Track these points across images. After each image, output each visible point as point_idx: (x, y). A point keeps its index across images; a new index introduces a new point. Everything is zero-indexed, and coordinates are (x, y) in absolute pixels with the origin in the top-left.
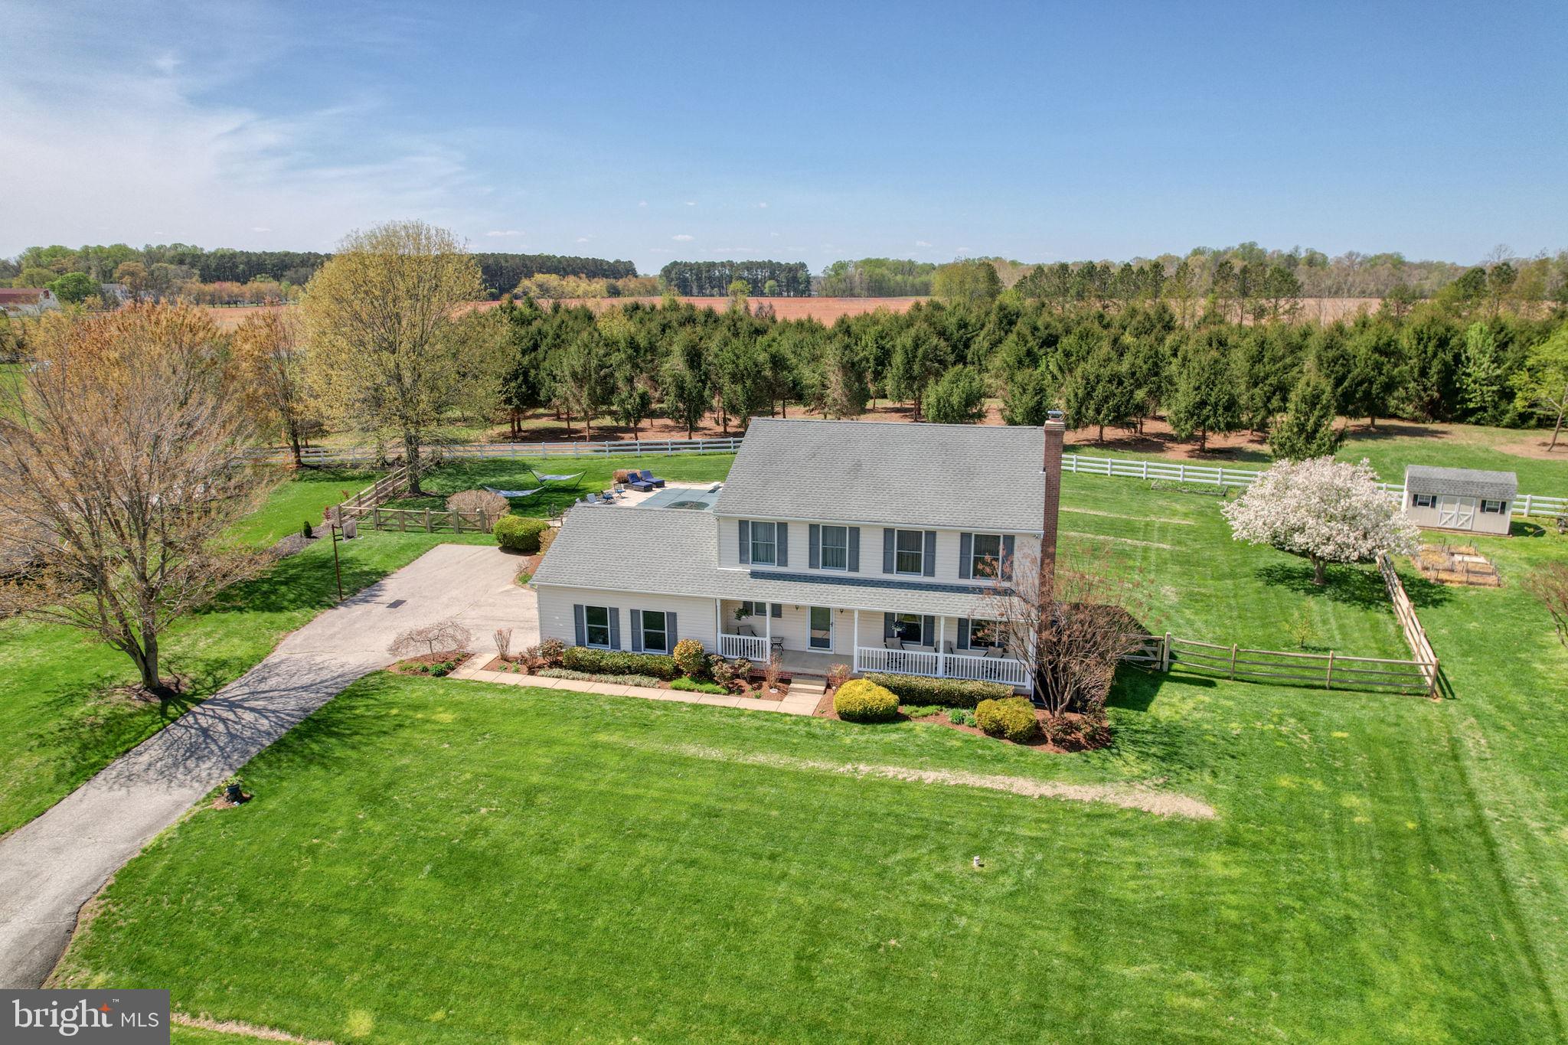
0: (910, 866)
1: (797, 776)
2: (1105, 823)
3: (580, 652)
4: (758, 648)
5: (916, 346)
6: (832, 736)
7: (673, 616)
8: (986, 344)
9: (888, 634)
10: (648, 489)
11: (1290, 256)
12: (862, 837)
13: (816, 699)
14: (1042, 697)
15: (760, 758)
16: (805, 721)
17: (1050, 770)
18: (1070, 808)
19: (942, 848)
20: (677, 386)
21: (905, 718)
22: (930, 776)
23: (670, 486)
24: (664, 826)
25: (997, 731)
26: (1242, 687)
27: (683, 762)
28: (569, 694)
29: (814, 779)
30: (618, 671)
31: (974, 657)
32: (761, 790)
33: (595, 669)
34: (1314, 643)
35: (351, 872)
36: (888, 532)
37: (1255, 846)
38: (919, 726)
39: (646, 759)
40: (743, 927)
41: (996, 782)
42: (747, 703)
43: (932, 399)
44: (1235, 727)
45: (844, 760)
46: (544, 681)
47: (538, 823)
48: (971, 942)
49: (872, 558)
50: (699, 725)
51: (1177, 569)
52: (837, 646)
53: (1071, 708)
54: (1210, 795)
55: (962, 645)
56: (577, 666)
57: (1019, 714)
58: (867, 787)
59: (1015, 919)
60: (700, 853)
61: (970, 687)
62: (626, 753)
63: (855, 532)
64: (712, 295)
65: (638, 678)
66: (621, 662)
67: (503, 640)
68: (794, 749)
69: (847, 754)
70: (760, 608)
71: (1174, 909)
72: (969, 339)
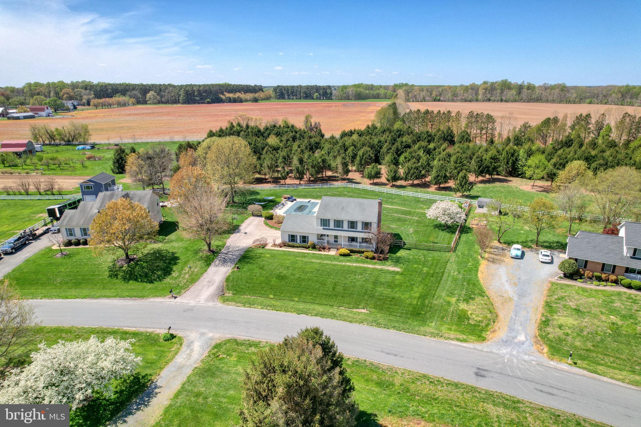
0: (350, 277)
1: (332, 264)
2: (382, 271)
3: (290, 243)
4: (324, 243)
5: (363, 156)
6: (338, 258)
7: (308, 237)
8: (386, 150)
9: (349, 240)
10: (292, 201)
11: (520, 85)
12: (343, 273)
13: (335, 252)
14: (376, 252)
15: (326, 262)
16: (333, 256)
17: (375, 264)
18: (377, 269)
19: (355, 275)
20: (297, 169)
21: (351, 255)
22: (354, 265)
23: (298, 200)
24: (311, 272)
25: (367, 258)
26: (416, 250)
27: (313, 262)
28: (289, 251)
29: (335, 265)
30: (297, 247)
31: (364, 244)
32: (326, 267)
33: (293, 247)
34: (436, 242)
35: (262, 278)
36: (349, 221)
37: (405, 275)
38: (353, 257)
39: (306, 262)
40: (325, 284)
41: (366, 265)
42: (322, 253)
43: (367, 173)
44: (411, 257)
45: (340, 262)
46: (283, 249)
47: (290, 272)
48: (358, 286)
49: (346, 226)
50: (314, 256)
51: (416, 224)
52: (339, 242)
53: (381, 254)
54: (401, 268)
55: (363, 242)
56: (289, 246)
57: (371, 254)
58: (344, 266)
59: (364, 283)
60: (318, 275)
61: (363, 250)
62: (302, 261)
63: (343, 221)
64: (293, 99)
65: (301, 248)
66: (298, 245)
67: (274, 241)
68: (331, 261)
69: (341, 261)
70: (325, 235)
71: (388, 282)
72: (381, 146)
